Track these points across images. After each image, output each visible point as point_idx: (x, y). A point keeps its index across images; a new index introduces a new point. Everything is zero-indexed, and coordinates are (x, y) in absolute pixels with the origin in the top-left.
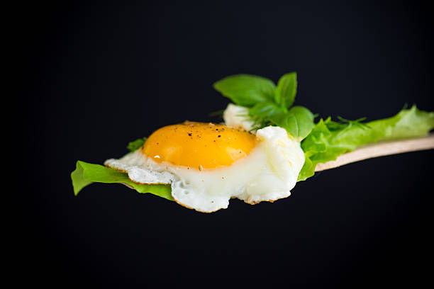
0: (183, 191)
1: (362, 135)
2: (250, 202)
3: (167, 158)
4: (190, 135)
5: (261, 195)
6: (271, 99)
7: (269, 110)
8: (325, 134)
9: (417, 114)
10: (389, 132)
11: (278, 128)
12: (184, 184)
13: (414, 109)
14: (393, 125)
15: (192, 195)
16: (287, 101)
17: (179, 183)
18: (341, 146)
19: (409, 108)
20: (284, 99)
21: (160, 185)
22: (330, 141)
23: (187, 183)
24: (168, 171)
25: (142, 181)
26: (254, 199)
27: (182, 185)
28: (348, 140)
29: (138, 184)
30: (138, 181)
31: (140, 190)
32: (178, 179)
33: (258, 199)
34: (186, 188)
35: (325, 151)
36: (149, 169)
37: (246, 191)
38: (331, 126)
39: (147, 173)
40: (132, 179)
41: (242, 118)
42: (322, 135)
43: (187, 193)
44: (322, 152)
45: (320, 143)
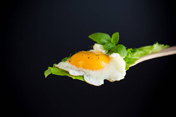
0: (88, 78)
1: (141, 54)
2: (111, 81)
3: (81, 66)
4: (89, 58)
5: (115, 79)
6: (110, 42)
7: (110, 46)
8: (130, 54)
9: (158, 45)
10: (150, 52)
11: (117, 53)
12: (88, 76)
13: (157, 43)
14: (152, 50)
15: (91, 79)
16: (115, 42)
17: (86, 75)
18: (135, 57)
19: (156, 43)
20: (114, 42)
21: (80, 76)
22: (131, 56)
23: (89, 75)
24: (82, 71)
25: (74, 75)
26: (113, 80)
27: (87, 76)
28: (137, 55)
29: (73, 76)
30: (73, 75)
31: (74, 78)
32: (86, 74)
33: (114, 80)
34: (89, 77)
35: (132, 60)
36: (74, 70)
37: (109, 77)
38: (132, 51)
39: (75, 72)
40: (71, 74)
41: (101, 49)
42: (129, 54)
43: (89, 79)
44: (130, 61)
45: (129, 57)
